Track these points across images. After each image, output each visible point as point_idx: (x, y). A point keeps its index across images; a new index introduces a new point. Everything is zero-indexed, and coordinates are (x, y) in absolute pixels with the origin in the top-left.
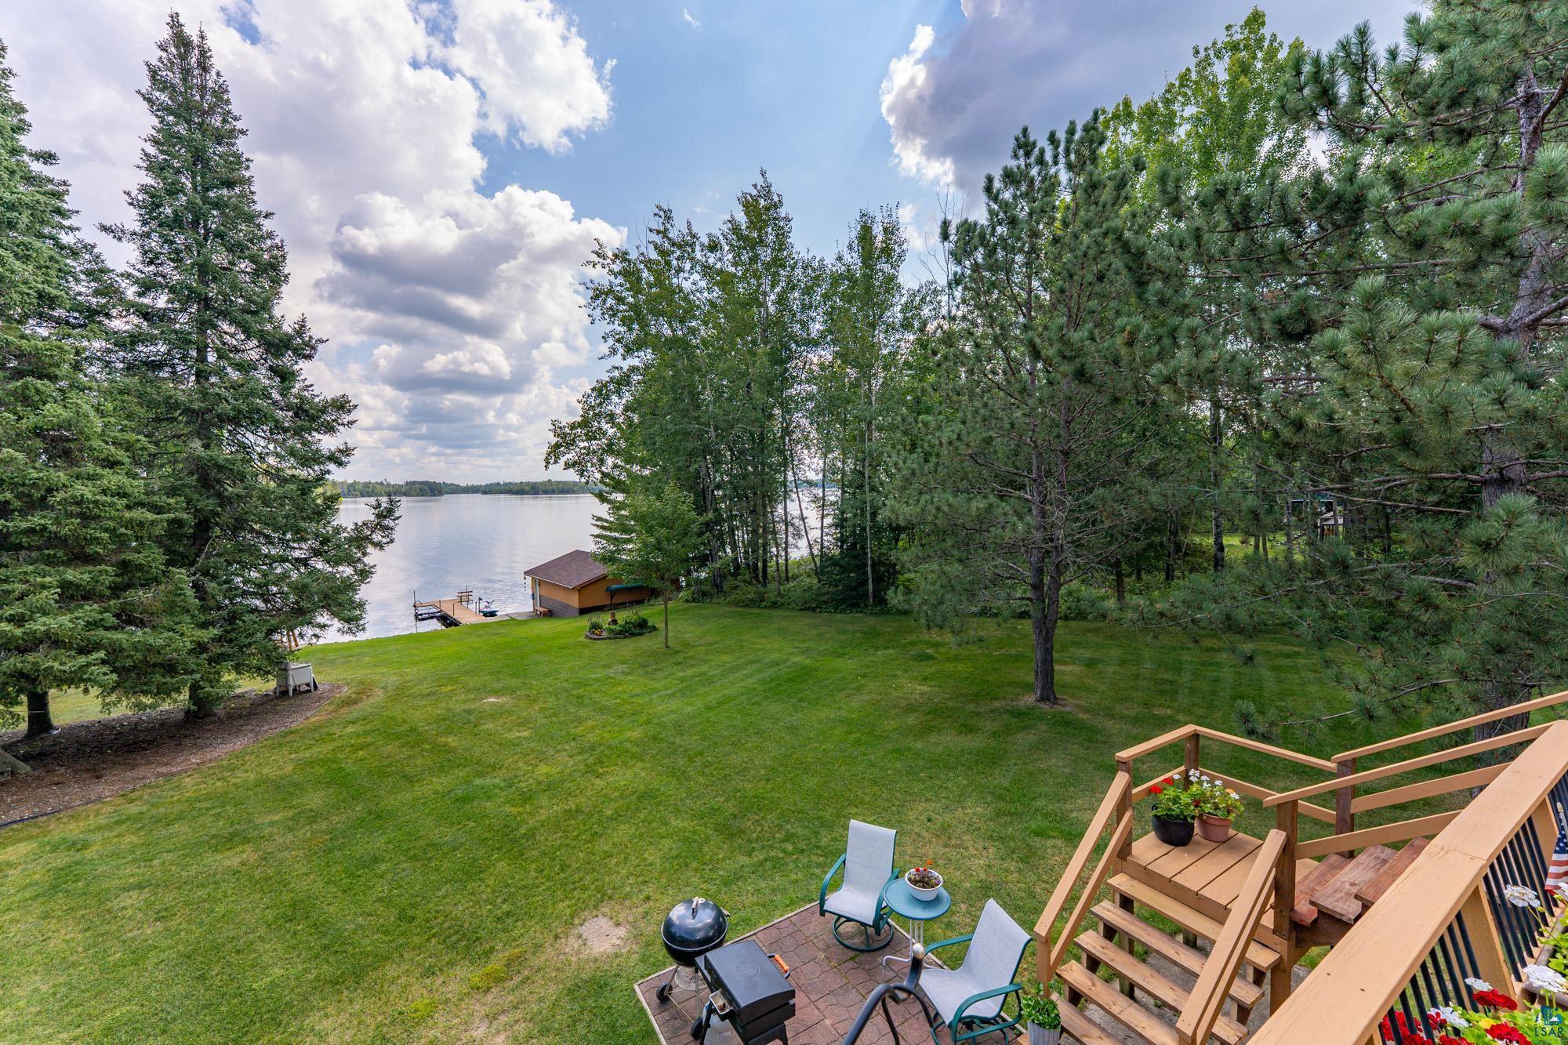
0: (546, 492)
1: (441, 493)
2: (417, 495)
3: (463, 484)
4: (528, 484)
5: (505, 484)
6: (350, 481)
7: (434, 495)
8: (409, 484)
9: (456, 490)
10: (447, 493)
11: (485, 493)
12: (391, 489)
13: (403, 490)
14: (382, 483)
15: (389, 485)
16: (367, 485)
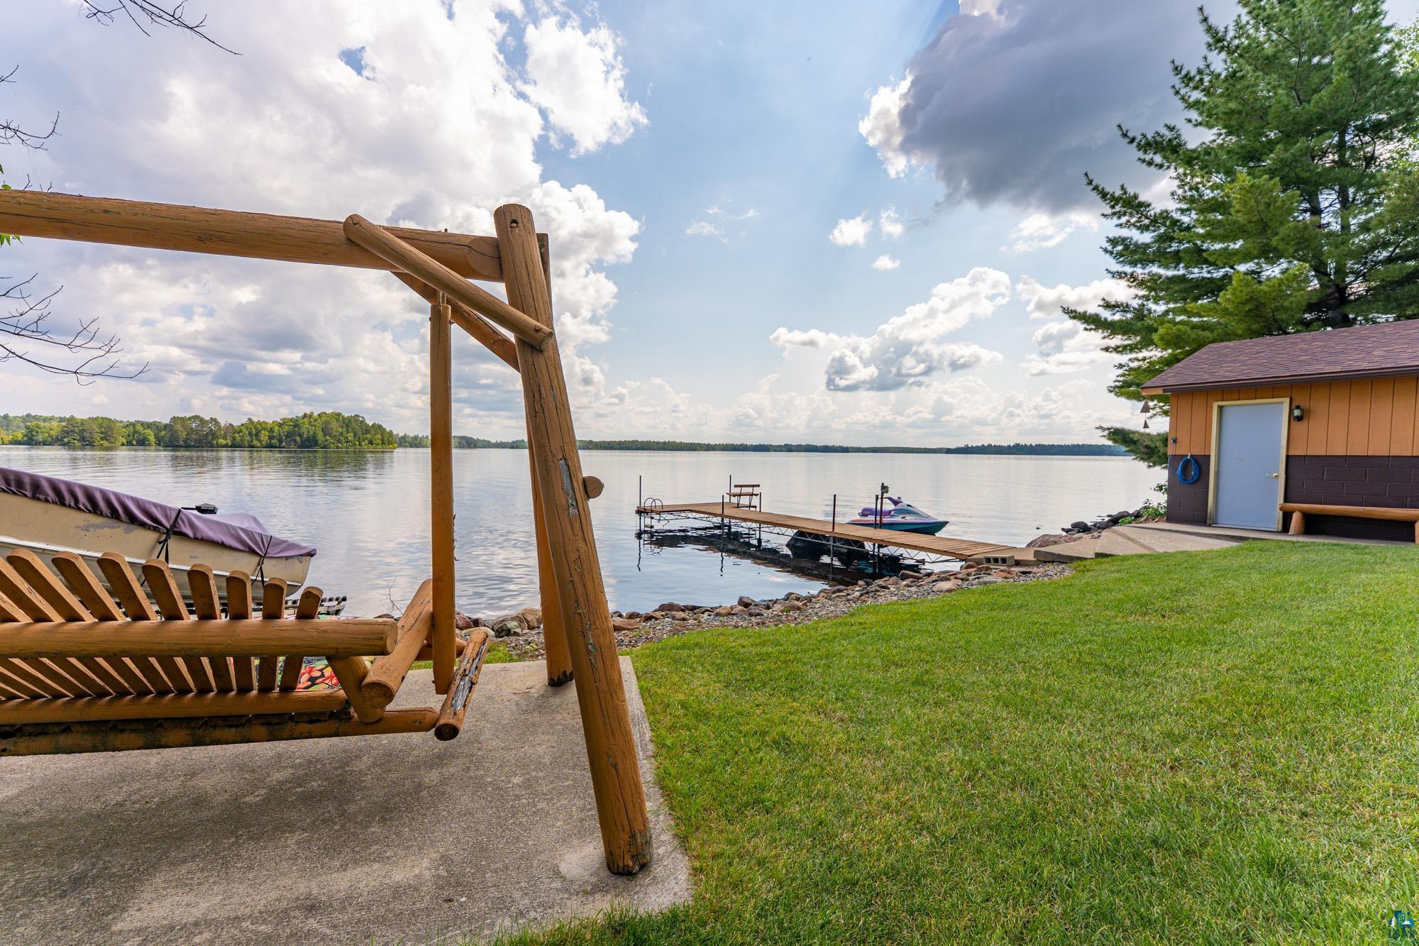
9: (487, 445)
16: (416, 438)
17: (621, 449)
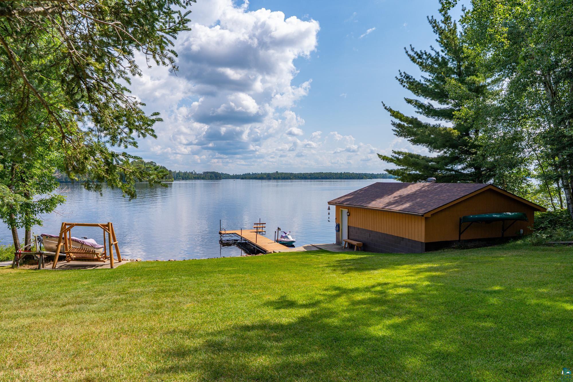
0: (275, 179)
1: (220, 178)
2: (209, 179)
3: (231, 174)
4: (265, 174)
5: (253, 174)
6: (177, 171)
7: (217, 179)
8: (206, 173)
9: (227, 177)
10: (223, 179)
11: (242, 179)
12: (196, 176)
13: (202, 176)
14: (192, 173)
15: (195, 174)
16: (185, 173)
17: (311, 178)
